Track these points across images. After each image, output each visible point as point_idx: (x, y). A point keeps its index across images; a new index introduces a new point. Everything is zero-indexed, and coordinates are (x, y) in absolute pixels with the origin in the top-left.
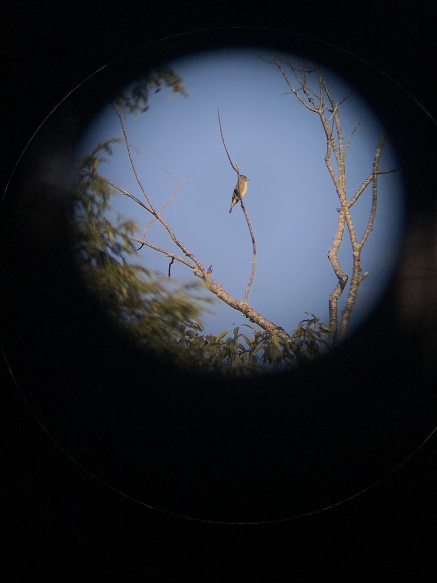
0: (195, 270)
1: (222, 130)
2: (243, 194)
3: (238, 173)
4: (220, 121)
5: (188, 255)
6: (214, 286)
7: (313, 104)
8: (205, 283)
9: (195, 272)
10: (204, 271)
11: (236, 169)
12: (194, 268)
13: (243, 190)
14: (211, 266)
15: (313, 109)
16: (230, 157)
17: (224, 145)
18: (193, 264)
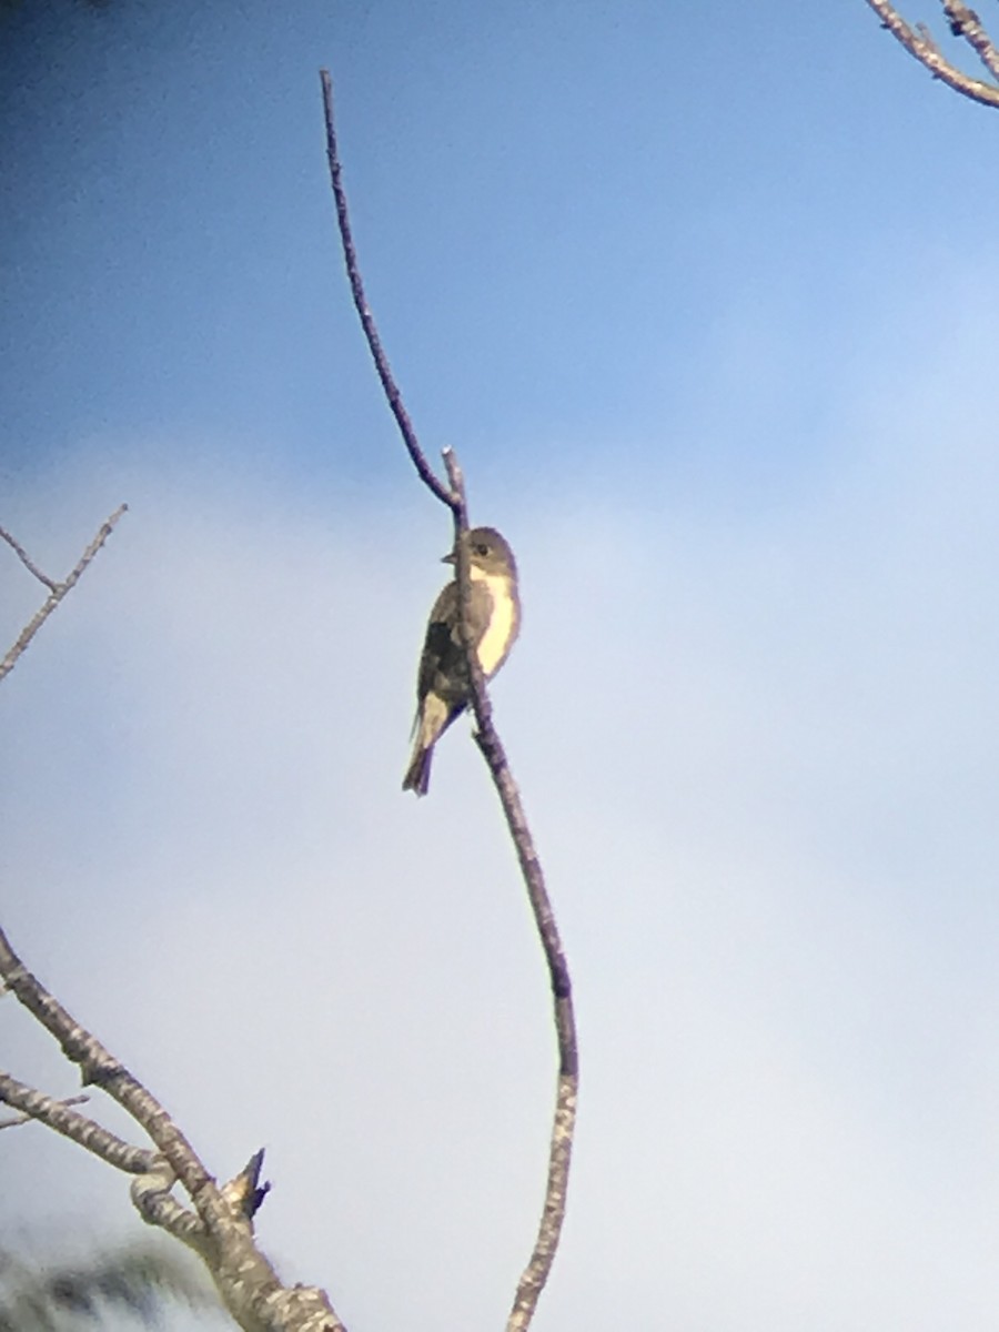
0: (148, 1183)
1: (351, 221)
2: (488, 653)
3: (458, 511)
4: (340, 159)
5: (101, 1076)
6: (275, 1296)
7: (980, 46)
8: (218, 1281)
9: (149, 1195)
10: (207, 1190)
11: (447, 488)
12: (138, 1167)
13: (482, 629)
14: (258, 1160)
15: (977, 87)
16: (403, 401)
17: (365, 320)
18: (139, 1140)
